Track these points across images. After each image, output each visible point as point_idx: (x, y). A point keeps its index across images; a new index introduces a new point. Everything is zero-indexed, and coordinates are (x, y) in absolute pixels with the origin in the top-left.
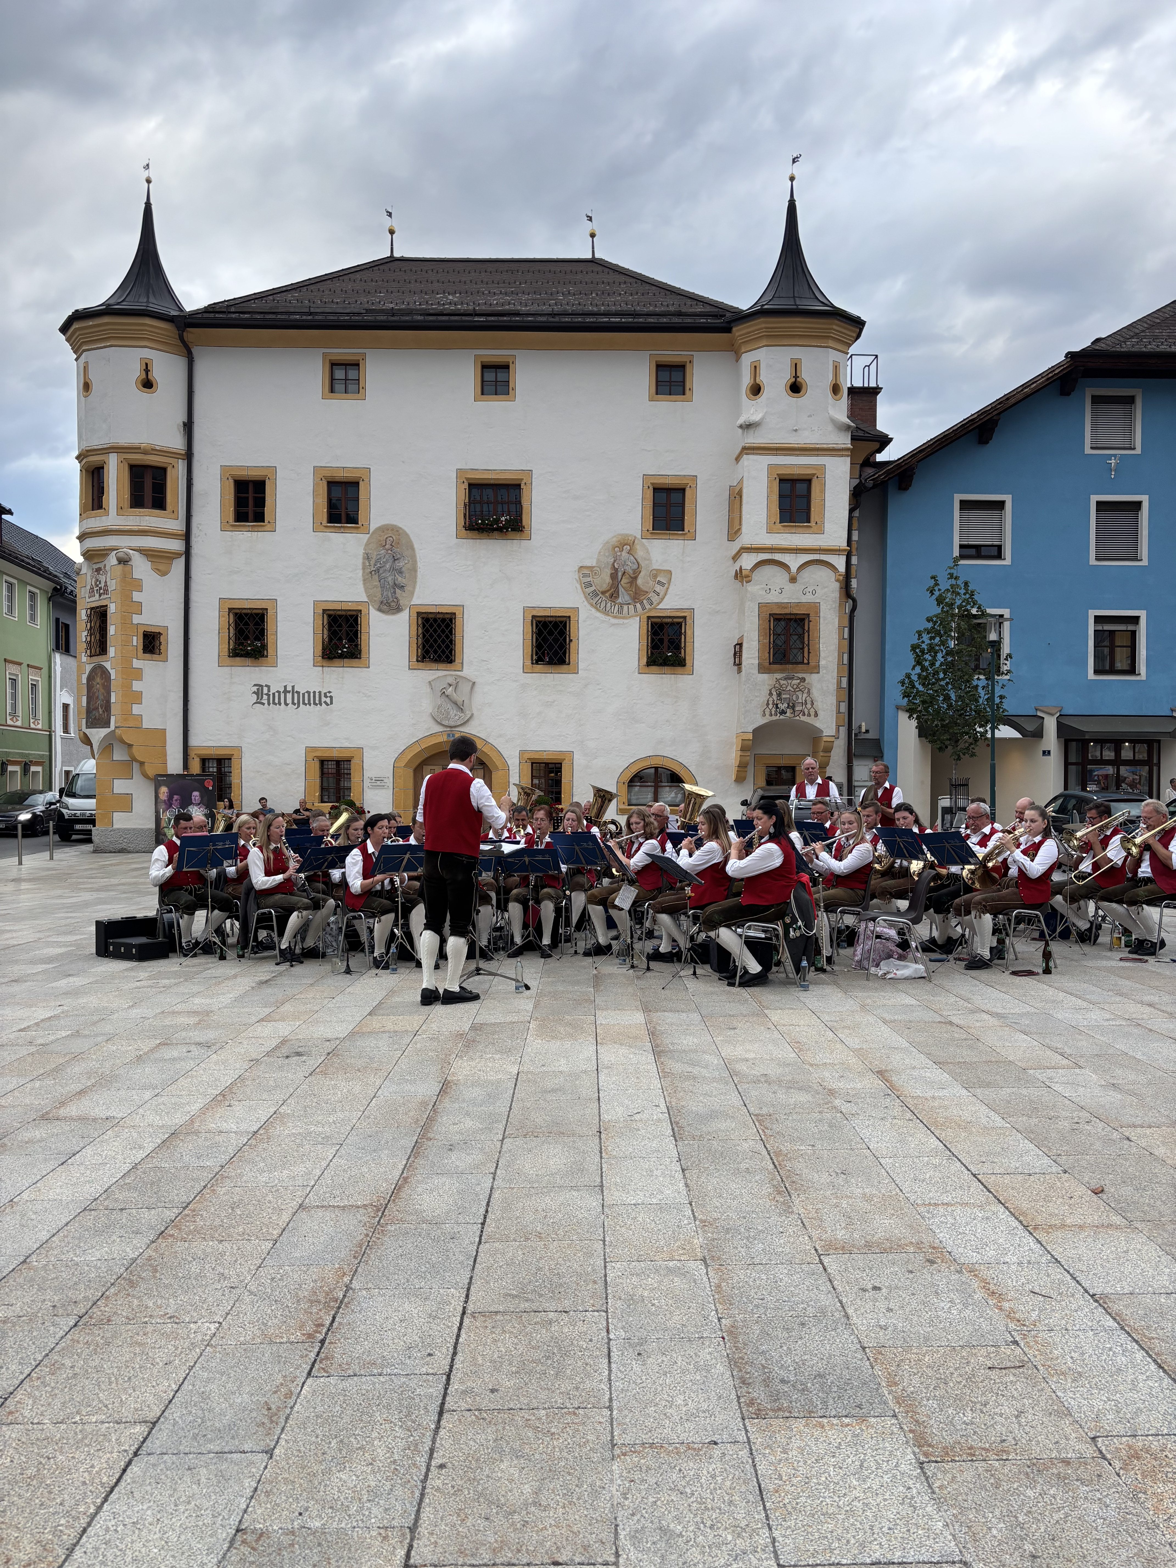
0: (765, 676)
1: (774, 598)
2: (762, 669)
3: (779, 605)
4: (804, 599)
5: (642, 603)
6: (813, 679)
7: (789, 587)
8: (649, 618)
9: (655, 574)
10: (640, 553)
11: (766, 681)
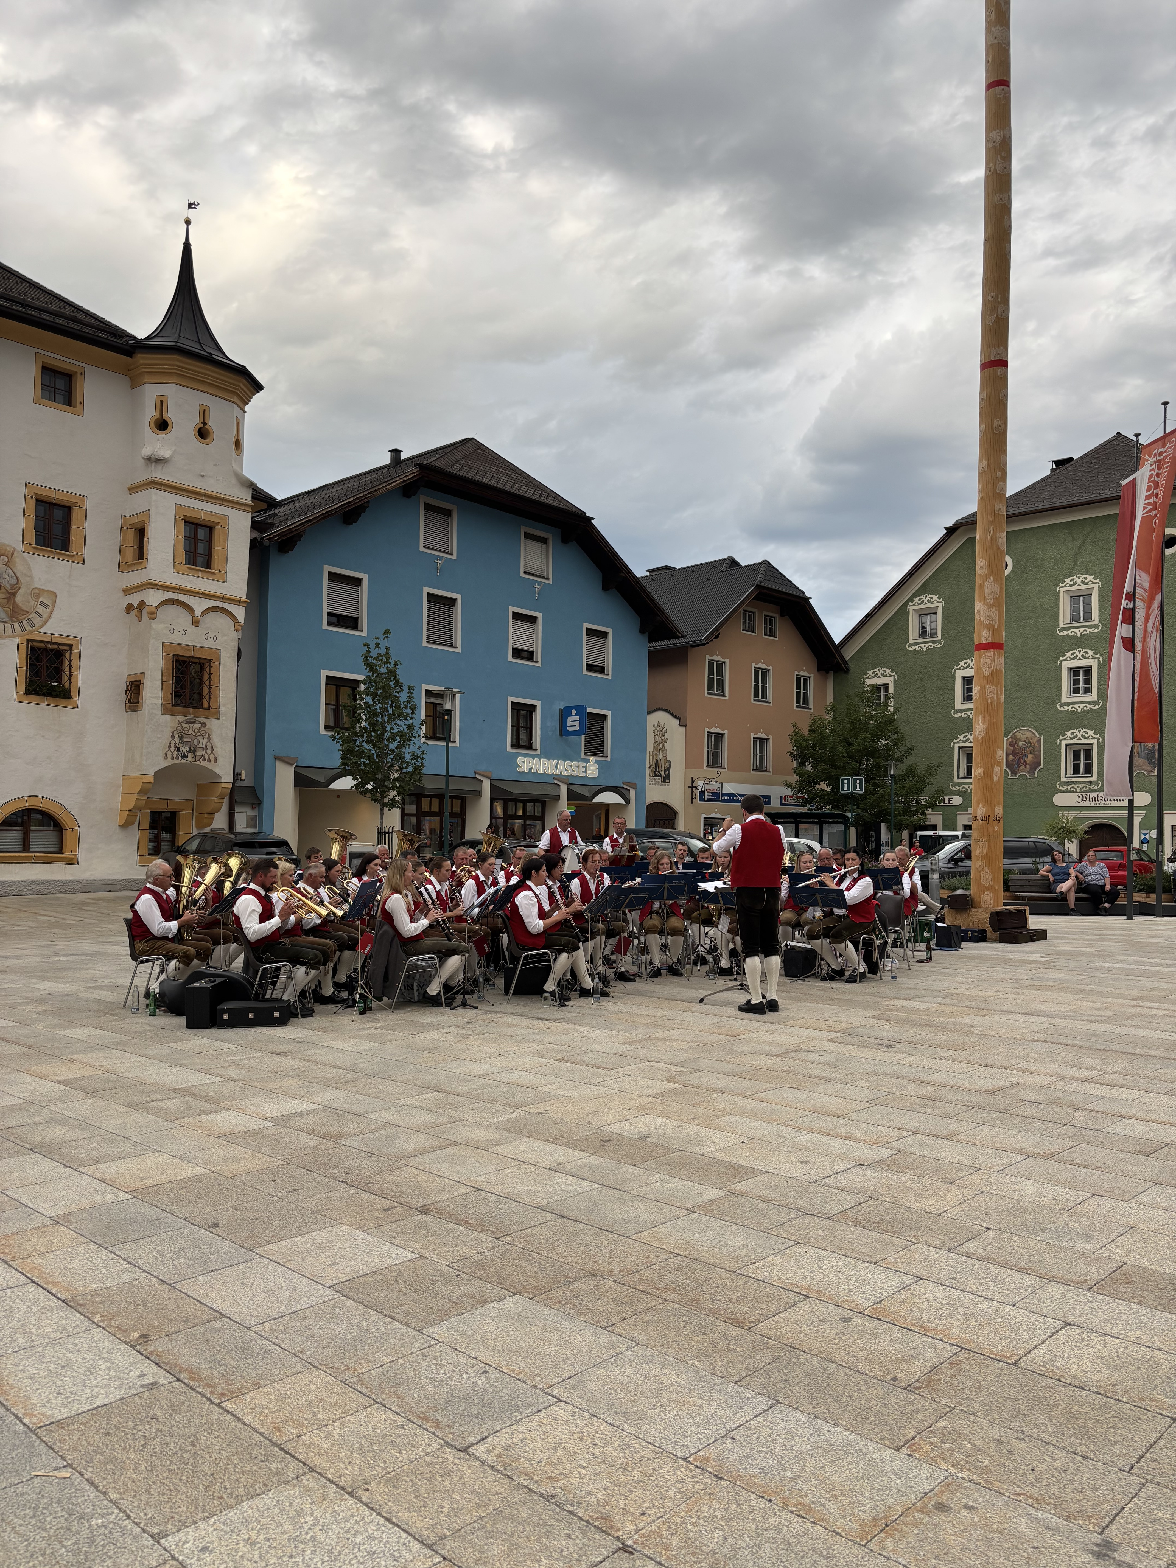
0: (168, 718)
1: (177, 638)
2: (165, 710)
3: (182, 646)
4: (207, 644)
5: (21, 623)
6: (212, 724)
7: (192, 629)
8: (28, 640)
9: (37, 593)
10: (20, 568)
11: (169, 722)
